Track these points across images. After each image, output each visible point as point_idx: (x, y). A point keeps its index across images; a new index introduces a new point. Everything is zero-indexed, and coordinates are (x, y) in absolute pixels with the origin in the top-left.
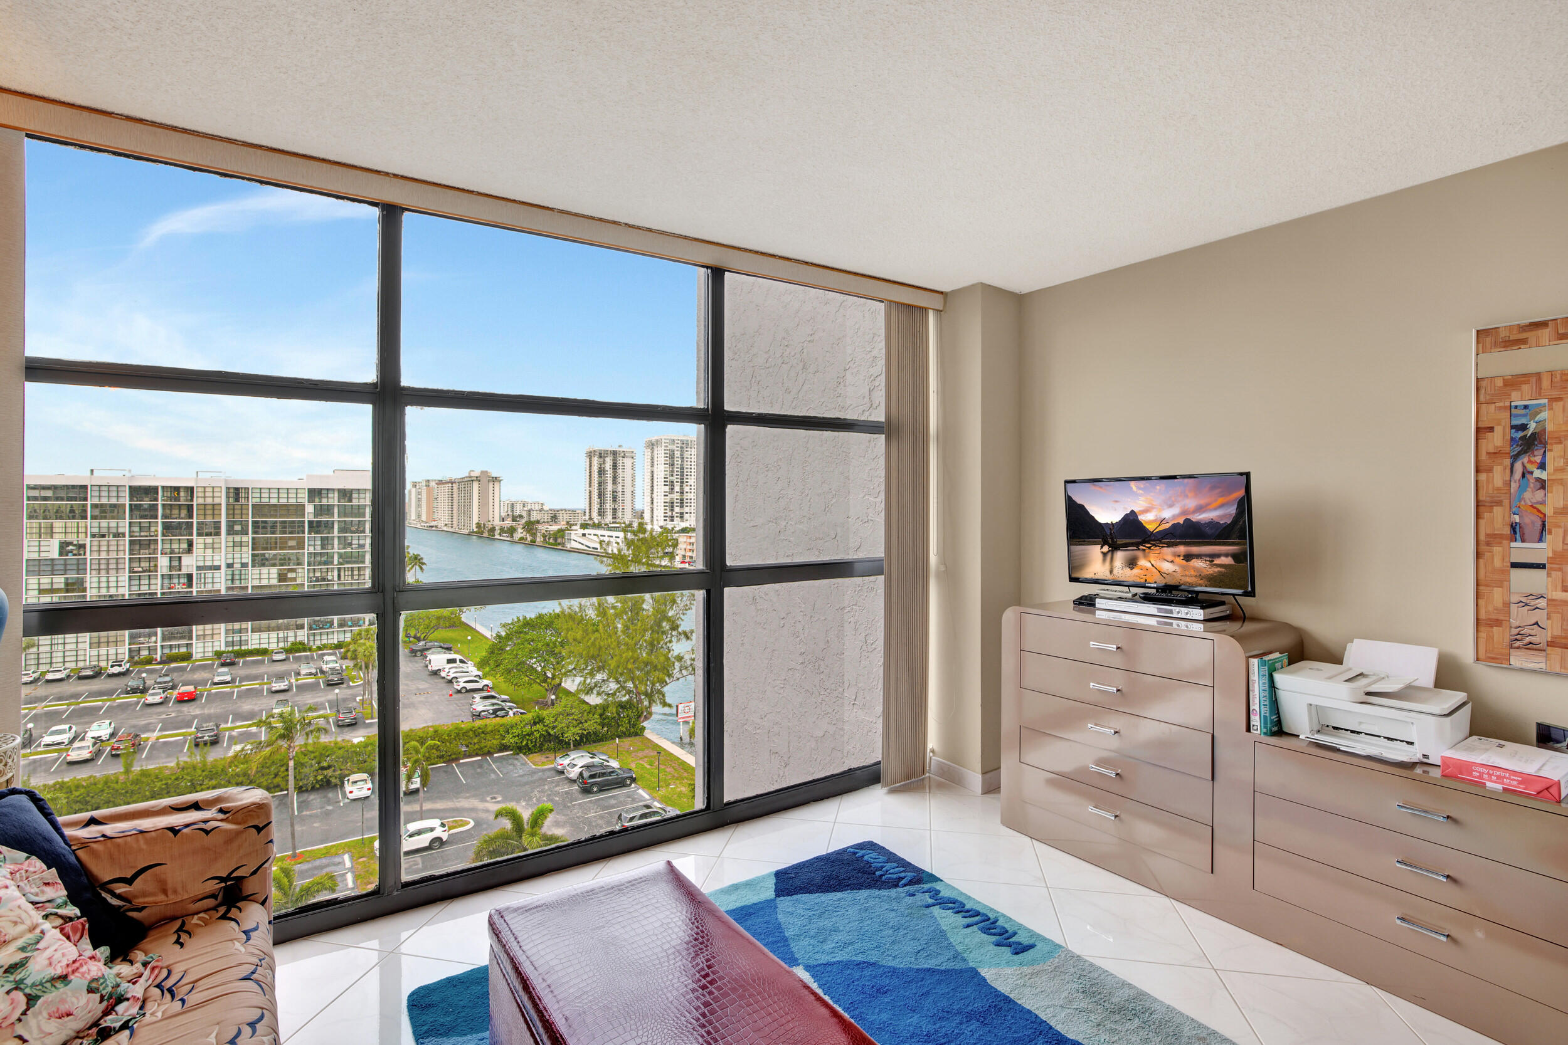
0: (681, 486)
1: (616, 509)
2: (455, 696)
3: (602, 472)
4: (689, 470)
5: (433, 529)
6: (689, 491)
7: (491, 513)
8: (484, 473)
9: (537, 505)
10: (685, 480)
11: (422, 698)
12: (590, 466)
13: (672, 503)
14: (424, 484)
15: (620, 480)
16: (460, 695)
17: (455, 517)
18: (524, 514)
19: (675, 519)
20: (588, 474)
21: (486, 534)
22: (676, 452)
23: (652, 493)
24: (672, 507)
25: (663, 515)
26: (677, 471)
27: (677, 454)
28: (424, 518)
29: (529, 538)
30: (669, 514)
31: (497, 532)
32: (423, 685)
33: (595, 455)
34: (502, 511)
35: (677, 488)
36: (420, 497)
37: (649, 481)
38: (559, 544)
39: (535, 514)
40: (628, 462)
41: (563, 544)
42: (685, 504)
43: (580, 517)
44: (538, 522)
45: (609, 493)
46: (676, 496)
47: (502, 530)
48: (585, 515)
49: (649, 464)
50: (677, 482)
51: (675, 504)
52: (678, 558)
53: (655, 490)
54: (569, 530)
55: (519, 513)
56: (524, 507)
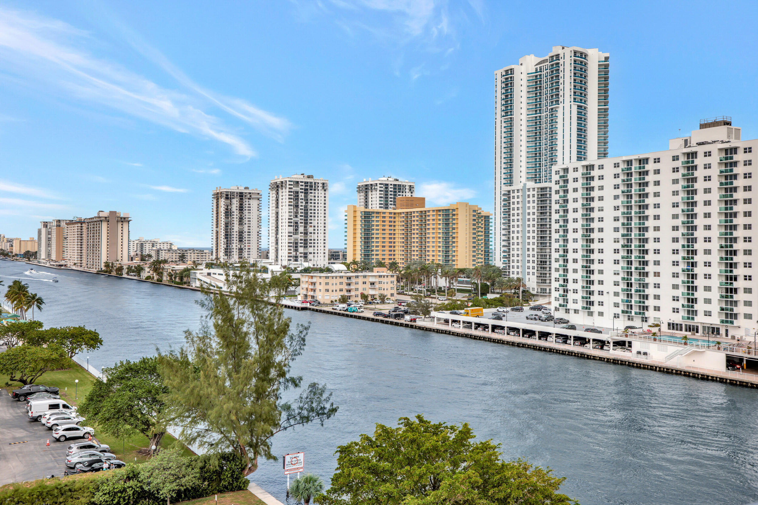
0: (305, 227)
1: (242, 249)
2: (53, 445)
3: (228, 213)
4: (313, 211)
5: (63, 267)
6: (313, 232)
7: (119, 253)
8: (113, 213)
9: (165, 245)
10: (309, 221)
11: (16, 448)
12: (217, 207)
13: (296, 243)
14: (55, 224)
15: (246, 221)
16: (58, 444)
17: (84, 257)
18: (153, 254)
19: (300, 259)
20: (215, 215)
21: (114, 273)
22: (300, 194)
23: (277, 234)
24: (296, 247)
25: (287, 255)
26: (301, 213)
27: (302, 196)
28: (54, 257)
29: (156, 277)
30: (294, 254)
31: (125, 271)
32: (20, 433)
33: (221, 197)
34: (131, 251)
35: (301, 229)
36: (50, 236)
37: (274, 222)
38: (185, 283)
39: (163, 254)
40: (254, 204)
41: (188, 283)
42: (309, 245)
43: (207, 257)
44: (165, 261)
45: (235, 233)
46: (300, 237)
47: (130, 269)
48: (212, 254)
49: (274, 205)
50: (301, 223)
51: (299, 245)
52: (300, 298)
53: (280, 231)
54: (194, 269)
55: (147, 252)
56: (153, 246)
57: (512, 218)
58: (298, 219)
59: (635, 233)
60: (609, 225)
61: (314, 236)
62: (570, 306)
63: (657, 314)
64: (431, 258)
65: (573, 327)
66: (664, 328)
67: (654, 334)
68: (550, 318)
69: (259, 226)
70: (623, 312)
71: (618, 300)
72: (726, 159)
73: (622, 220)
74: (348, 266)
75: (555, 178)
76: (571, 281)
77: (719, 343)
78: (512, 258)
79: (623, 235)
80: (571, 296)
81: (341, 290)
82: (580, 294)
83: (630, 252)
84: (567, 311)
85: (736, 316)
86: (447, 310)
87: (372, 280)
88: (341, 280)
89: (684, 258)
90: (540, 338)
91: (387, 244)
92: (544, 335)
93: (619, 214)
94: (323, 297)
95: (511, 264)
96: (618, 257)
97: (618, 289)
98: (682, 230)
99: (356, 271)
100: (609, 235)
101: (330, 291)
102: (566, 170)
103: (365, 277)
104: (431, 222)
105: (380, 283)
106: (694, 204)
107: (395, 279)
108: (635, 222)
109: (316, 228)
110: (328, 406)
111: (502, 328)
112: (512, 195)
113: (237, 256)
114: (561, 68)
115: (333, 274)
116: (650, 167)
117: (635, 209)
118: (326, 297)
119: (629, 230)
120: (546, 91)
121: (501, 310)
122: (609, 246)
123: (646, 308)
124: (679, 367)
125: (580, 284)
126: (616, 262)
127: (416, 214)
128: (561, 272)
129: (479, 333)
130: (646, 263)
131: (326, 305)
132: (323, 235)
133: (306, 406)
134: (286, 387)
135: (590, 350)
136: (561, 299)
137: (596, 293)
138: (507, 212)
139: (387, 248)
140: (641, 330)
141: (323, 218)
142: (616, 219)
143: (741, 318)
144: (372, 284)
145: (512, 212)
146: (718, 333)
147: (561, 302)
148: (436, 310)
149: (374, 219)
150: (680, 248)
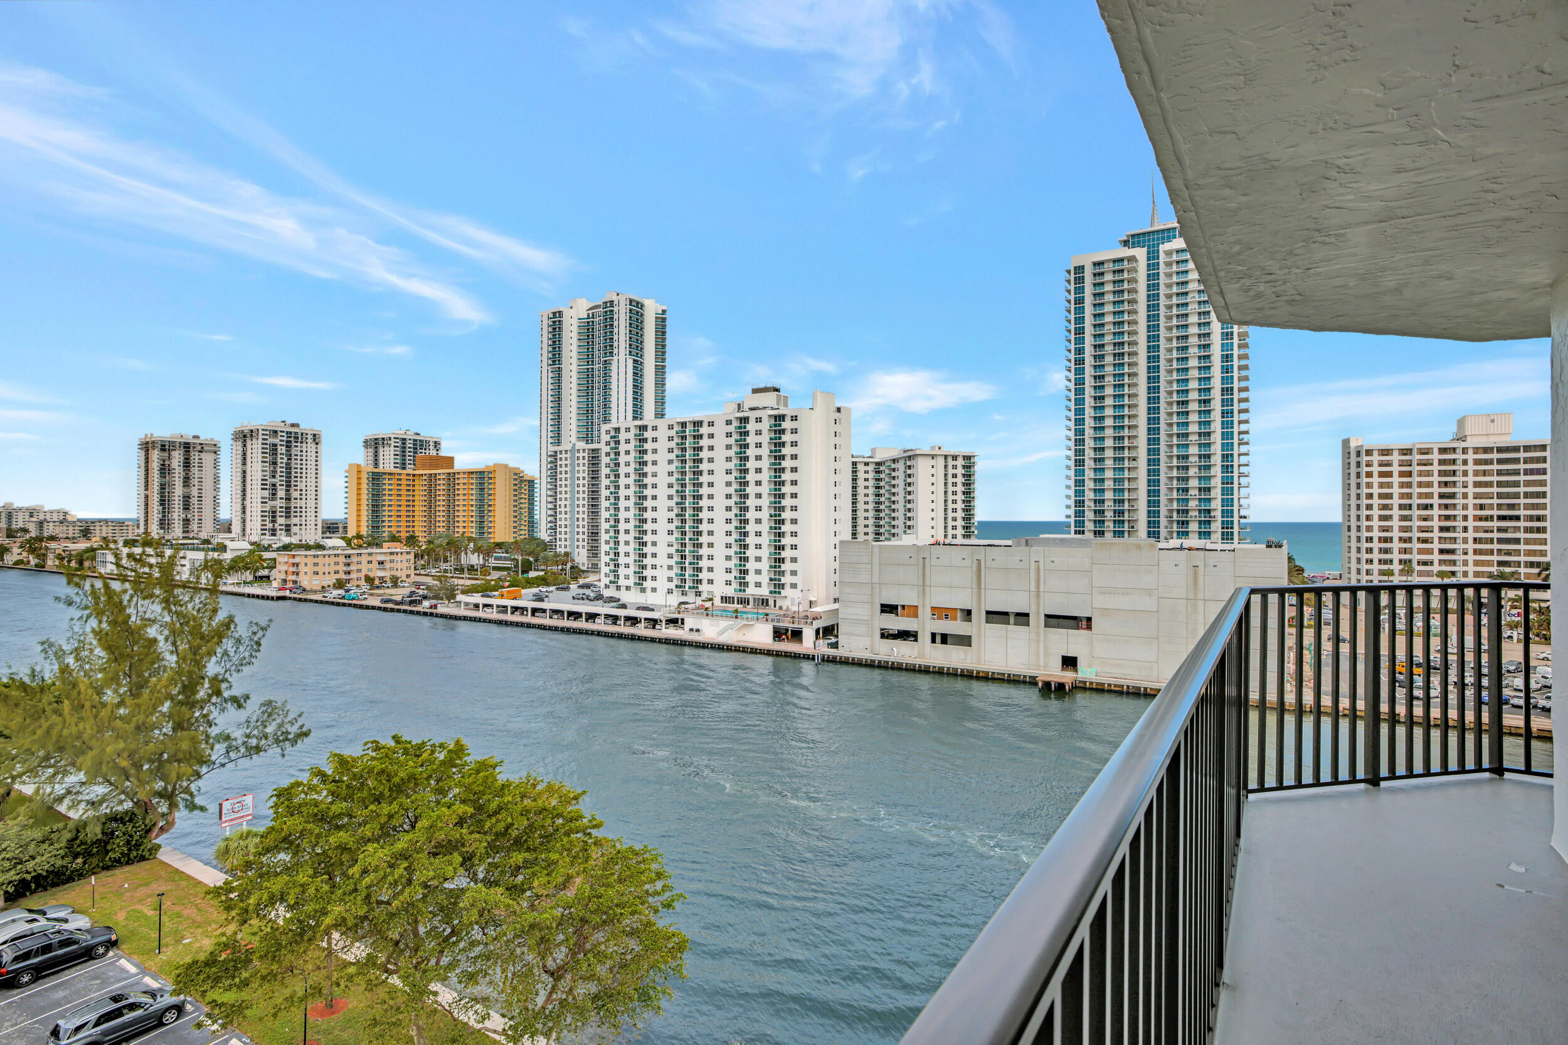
0: (287, 491)
1: (188, 520)
3: (165, 470)
4: (299, 471)
6: (298, 497)
9: (55, 514)
10: (293, 483)
12: (147, 462)
13: (274, 512)
15: (195, 481)
18: (30, 526)
19: (278, 532)
20: (143, 473)
22: (279, 448)
23: (244, 499)
24: (274, 517)
25: (259, 527)
26: (282, 472)
27: (282, 450)
29: (33, 561)
30: (270, 526)
33: (154, 448)
35: (281, 493)
37: (239, 483)
38: (88, 569)
39: (49, 527)
40: (208, 458)
41: (93, 569)
42: (293, 514)
43: (130, 531)
44: (53, 538)
45: (177, 499)
46: (279, 503)
48: (138, 527)
49: (240, 461)
50: (281, 485)
51: (278, 514)
52: (275, 584)
53: (248, 495)
54: (102, 548)
55: (21, 525)
56: (31, 516)
57: (559, 483)
58: (277, 480)
59: (689, 501)
60: (663, 492)
61: (299, 503)
62: (622, 582)
63: (710, 587)
64: (461, 530)
65: (624, 606)
66: (717, 601)
67: (707, 609)
68: (599, 597)
69: (216, 489)
70: (677, 586)
71: (672, 574)
72: (776, 426)
73: (676, 487)
74: (349, 542)
75: (605, 438)
76: (622, 554)
77: (767, 615)
78: (559, 529)
79: (677, 504)
80: (622, 571)
81: (337, 572)
82: (632, 568)
83: (683, 521)
84: (618, 588)
85: (782, 586)
86: (478, 592)
87: (381, 558)
88: (337, 559)
89: (736, 528)
90: (587, 620)
91: (403, 513)
92: (592, 617)
93: (672, 480)
94: (310, 582)
95: (558, 536)
96: (672, 527)
97: (672, 562)
98: (735, 498)
99: (360, 546)
100: (663, 503)
101: (321, 573)
102: (617, 430)
103: (370, 554)
104: (461, 486)
105: (392, 561)
106: (746, 471)
107: (412, 557)
108: (689, 489)
109: (304, 492)
110: (294, 729)
111: (544, 611)
112: (559, 456)
113: (181, 530)
114: (616, 317)
115: (324, 552)
116: (705, 430)
117: (689, 476)
118: (315, 582)
119: (683, 497)
120: (599, 340)
121: (544, 590)
122: (663, 515)
123: (700, 582)
124: (730, 642)
125: (632, 557)
126: (670, 533)
127: (442, 477)
128: (612, 545)
129: (517, 618)
130: (700, 533)
131: (315, 592)
132: (314, 501)
133: (255, 732)
134: (223, 710)
135: (641, 630)
136: (612, 575)
137: (649, 567)
138: (554, 477)
139: (404, 518)
140: (693, 606)
141: (314, 480)
142: (670, 486)
143: (787, 587)
144: (381, 563)
145: (559, 476)
146: (767, 605)
147: (612, 578)
148: (463, 592)
149: (386, 481)
150: (733, 517)
